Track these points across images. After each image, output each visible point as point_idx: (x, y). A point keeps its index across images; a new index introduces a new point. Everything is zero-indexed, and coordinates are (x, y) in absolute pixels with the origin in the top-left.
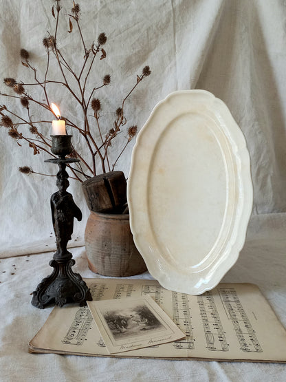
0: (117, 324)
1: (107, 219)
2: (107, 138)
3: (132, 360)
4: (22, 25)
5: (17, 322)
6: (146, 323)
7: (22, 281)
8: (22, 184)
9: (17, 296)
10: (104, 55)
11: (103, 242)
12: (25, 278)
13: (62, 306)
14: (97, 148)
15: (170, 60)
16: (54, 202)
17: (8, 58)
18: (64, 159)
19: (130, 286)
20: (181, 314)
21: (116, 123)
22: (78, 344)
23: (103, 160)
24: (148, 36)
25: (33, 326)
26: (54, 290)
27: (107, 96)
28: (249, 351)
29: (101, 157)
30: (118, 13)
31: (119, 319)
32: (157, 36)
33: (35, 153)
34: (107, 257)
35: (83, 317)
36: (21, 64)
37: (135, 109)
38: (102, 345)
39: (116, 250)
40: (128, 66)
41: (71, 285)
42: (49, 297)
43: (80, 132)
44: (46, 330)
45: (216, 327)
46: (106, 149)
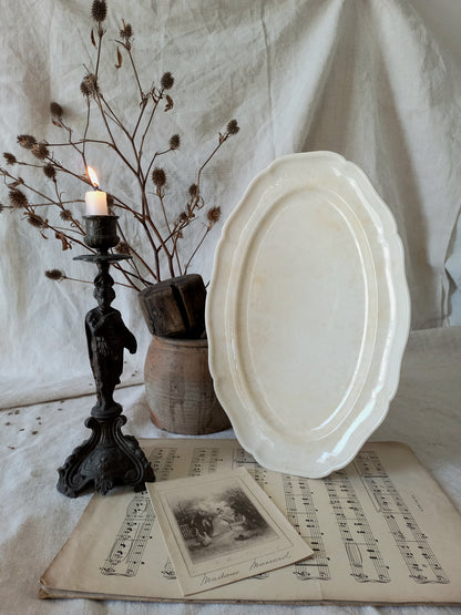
0: (195, 527)
1: (178, 347)
2: (176, 226)
3: (224, 607)
4: (52, 68)
5: (28, 528)
6: (243, 525)
7: (47, 446)
8: (55, 296)
9: (35, 475)
10: (170, 105)
11: (172, 382)
12: (53, 440)
13: (105, 494)
14: (161, 240)
15: (264, 118)
16: (90, 324)
17: (33, 115)
18: (107, 254)
19: (215, 452)
20: (299, 504)
21: (189, 207)
22: (129, 573)
23: (171, 258)
24: (232, 84)
25: (54, 534)
26: (92, 466)
27: (175, 168)
28: (425, 581)
29: (168, 253)
30: (190, 51)
31: (199, 517)
32: (245, 85)
33: (65, 248)
34: (178, 405)
35: (139, 513)
36: (51, 124)
37: (216, 187)
38: (170, 575)
39: (192, 395)
40: (205, 127)
41: (120, 458)
42: (84, 477)
43: (136, 216)
44: (74, 543)
45: (359, 528)
46: (175, 243)
